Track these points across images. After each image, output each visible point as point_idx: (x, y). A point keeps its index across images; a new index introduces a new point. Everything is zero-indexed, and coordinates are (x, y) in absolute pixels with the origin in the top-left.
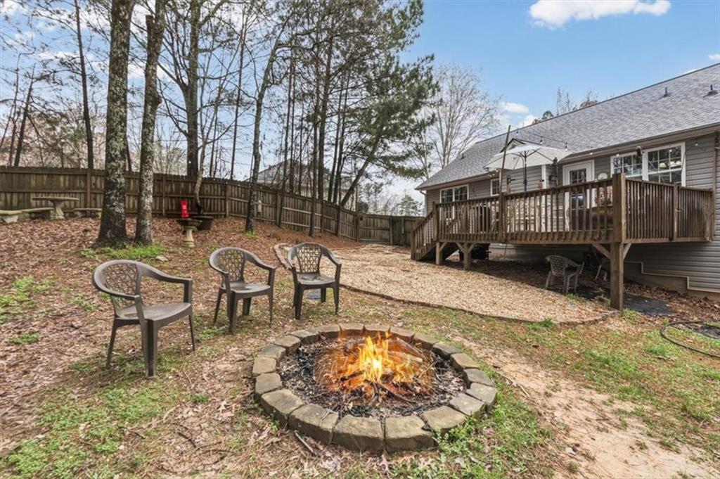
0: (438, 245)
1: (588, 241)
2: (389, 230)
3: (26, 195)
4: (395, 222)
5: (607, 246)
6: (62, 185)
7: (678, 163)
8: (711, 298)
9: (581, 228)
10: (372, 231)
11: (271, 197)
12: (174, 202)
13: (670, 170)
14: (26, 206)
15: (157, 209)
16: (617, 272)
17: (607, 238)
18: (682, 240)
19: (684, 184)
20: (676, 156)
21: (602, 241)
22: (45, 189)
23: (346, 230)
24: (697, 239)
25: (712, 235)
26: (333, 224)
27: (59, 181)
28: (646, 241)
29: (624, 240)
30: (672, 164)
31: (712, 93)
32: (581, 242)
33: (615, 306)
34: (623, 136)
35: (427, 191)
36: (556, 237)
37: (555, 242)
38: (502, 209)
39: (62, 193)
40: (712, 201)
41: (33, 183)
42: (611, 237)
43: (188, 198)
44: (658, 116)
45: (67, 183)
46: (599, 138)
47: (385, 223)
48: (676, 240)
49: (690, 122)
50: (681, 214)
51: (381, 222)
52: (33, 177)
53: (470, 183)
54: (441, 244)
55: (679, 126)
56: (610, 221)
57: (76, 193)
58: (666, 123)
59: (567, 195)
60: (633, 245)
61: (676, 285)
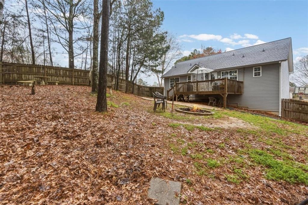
0: (177, 95)
1: (219, 93)
2: (149, 92)
3: (21, 75)
4: (152, 89)
5: (223, 94)
6: (34, 71)
7: (236, 74)
8: (243, 108)
9: (217, 90)
10: (144, 92)
11: (110, 78)
12: (77, 79)
13: (234, 76)
14: (21, 80)
15: (71, 82)
16: (225, 100)
17: (223, 92)
18: (237, 93)
19: (237, 80)
20: (236, 72)
21: (222, 93)
22: (28, 73)
23: (136, 91)
24: (240, 93)
25: (243, 93)
26: (131, 89)
27: (33, 70)
28: (230, 93)
29: (227, 93)
30: (235, 74)
31: (243, 57)
32: (217, 93)
33: (224, 108)
34: (224, 66)
35: (165, 78)
36: (211, 92)
37: (211, 94)
38: (197, 85)
39: (35, 74)
40: (243, 84)
41: (23, 70)
42: (224, 92)
43: (82, 78)
44: (232, 61)
45: (36, 70)
46: (218, 66)
47: (148, 89)
48: (236, 93)
49: (239, 64)
50: (237, 87)
51: (147, 89)
52: (23, 68)
53: (180, 77)
54: (178, 95)
55: (236, 65)
56: (224, 88)
57: (40, 75)
58: (234, 64)
59: (210, 82)
60: (228, 94)
61: (235, 105)
